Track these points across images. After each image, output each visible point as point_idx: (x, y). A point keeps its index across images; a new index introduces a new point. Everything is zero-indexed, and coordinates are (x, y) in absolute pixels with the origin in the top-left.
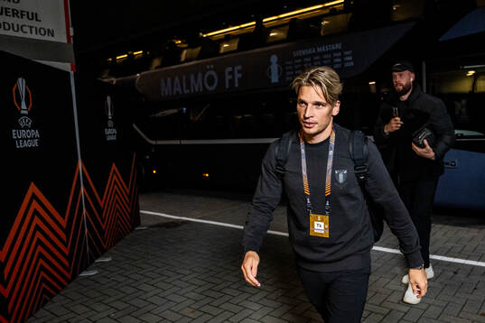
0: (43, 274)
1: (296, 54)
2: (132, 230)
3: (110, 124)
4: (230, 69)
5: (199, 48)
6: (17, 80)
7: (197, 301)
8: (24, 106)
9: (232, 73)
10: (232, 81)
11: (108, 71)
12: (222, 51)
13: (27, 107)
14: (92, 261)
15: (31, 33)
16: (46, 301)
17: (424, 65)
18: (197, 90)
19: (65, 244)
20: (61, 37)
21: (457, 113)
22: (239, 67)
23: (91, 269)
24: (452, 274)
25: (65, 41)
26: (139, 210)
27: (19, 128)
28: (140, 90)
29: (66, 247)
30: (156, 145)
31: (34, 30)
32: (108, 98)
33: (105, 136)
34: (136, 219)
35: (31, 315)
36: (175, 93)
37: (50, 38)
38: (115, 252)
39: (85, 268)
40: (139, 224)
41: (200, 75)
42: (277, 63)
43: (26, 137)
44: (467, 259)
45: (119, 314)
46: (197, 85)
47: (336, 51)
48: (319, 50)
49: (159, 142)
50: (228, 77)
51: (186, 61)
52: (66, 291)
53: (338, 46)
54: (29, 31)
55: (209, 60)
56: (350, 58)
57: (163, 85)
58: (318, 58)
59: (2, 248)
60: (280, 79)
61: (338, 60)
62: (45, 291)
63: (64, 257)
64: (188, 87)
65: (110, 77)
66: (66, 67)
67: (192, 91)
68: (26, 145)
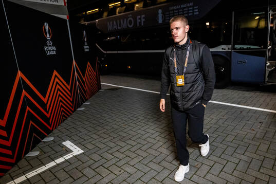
0: (62, 108)
1: (171, 9)
2: (98, 91)
3: (86, 44)
4: (139, 17)
5: (125, 7)
6: (44, 23)
7: (126, 121)
8: (48, 36)
9: (140, 19)
10: (140, 23)
11: (83, 19)
12: (135, 8)
13: (50, 36)
14: (82, 104)
16: (64, 120)
17: (233, 13)
18: (124, 27)
19: (71, 97)
20: (61, 3)
21: (248, 38)
22: (143, 16)
23: (82, 107)
24: (240, 112)
25: (63, 5)
26: (100, 82)
27: (47, 46)
28: (98, 27)
30: (107, 54)
32: (84, 32)
33: (84, 49)
34: (99, 86)
35: (59, 125)
36: (114, 29)
37: (56, 4)
38: (91, 100)
39: (80, 107)
40: (100, 89)
41: (125, 20)
42: (162, 13)
43: (51, 50)
45: (95, 126)
46: (124, 25)
47: (190, 7)
48: (182, 6)
49: (108, 52)
50: (139, 21)
51: (119, 13)
52: (72, 116)
53: (191, 4)
55: (130, 12)
57: (108, 23)
58: (181, 10)
59: (45, 98)
60: (163, 21)
61: (190, 11)
62: (64, 116)
63: (71, 102)
64: (120, 26)
65: (85, 22)
66: (65, 17)
67: (122, 28)
68: (51, 53)
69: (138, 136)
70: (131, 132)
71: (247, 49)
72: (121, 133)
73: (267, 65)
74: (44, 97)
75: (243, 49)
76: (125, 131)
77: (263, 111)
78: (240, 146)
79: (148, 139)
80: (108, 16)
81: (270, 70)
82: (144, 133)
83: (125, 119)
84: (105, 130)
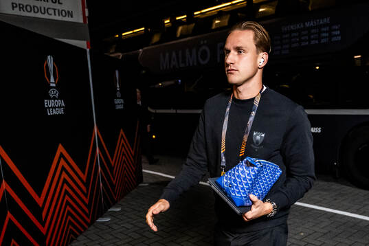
0: (69, 218)
1: (285, 29)
2: (136, 186)
3: (118, 94)
5: (194, 24)
8: (52, 80)
10: (222, 56)
12: (214, 27)
13: (55, 80)
14: (106, 210)
15: (55, 14)
16: (72, 240)
18: (191, 64)
19: (86, 195)
20: (78, 18)
23: (106, 217)
25: (81, 21)
26: (142, 169)
27: (49, 98)
28: (142, 64)
29: (86, 197)
30: (156, 113)
31: (57, 12)
32: (117, 72)
33: (115, 105)
34: (140, 177)
36: (172, 66)
37: (70, 19)
38: (124, 204)
39: (101, 215)
40: (142, 182)
41: (194, 51)
43: (55, 106)
46: (192, 59)
47: (324, 25)
48: (307, 24)
49: (159, 111)
50: (220, 52)
52: (87, 233)
53: (327, 20)
54: (53, 14)
55: (203, 36)
56: (339, 32)
57: (162, 56)
58: (306, 32)
59: (39, 195)
61: (325, 35)
62: (72, 232)
63: (86, 205)
64: (184, 62)
66: (82, 44)
67: (187, 64)
68: (55, 113)
74: (39, 193)
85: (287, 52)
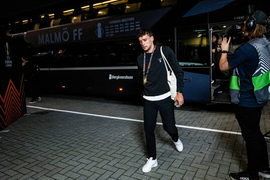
2: (22, 116)
3: (8, 58)
4: (75, 30)
7: (55, 151)
9: (77, 32)
10: (77, 37)
11: (10, 30)
17: (175, 29)
18: (58, 41)
22: (80, 29)
24: (187, 134)
28: (27, 41)
33: (5, 64)
34: (24, 110)
36: (46, 43)
38: (11, 127)
40: (26, 113)
41: (59, 33)
42: (101, 27)
44: (195, 126)
45: (13, 159)
46: (58, 38)
47: (132, 21)
48: (123, 21)
50: (75, 35)
53: (132, 19)
56: (139, 25)
57: (39, 36)
58: (122, 25)
60: (102, 36)
61: (132, 26)
64: (53, 39)
65: (10, 33)
67: (56, 42)
69: (68, 169)
70: (60, 164)
71: (191, 66)
72: (47, 166)
73: (212, 83)
75: (187, 66)
76: (52, 163)
77: (210, 132)
78: (188, 172)
79: (80, 172)
80: (40, 28)
81: (215, 88)
82: (77, 164)
83: (54, 148)
84: (26, 164)
85: (113, 35)
